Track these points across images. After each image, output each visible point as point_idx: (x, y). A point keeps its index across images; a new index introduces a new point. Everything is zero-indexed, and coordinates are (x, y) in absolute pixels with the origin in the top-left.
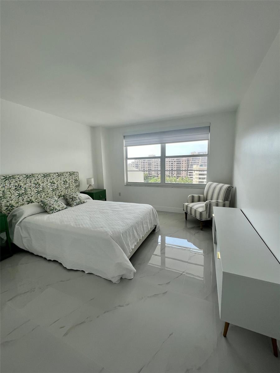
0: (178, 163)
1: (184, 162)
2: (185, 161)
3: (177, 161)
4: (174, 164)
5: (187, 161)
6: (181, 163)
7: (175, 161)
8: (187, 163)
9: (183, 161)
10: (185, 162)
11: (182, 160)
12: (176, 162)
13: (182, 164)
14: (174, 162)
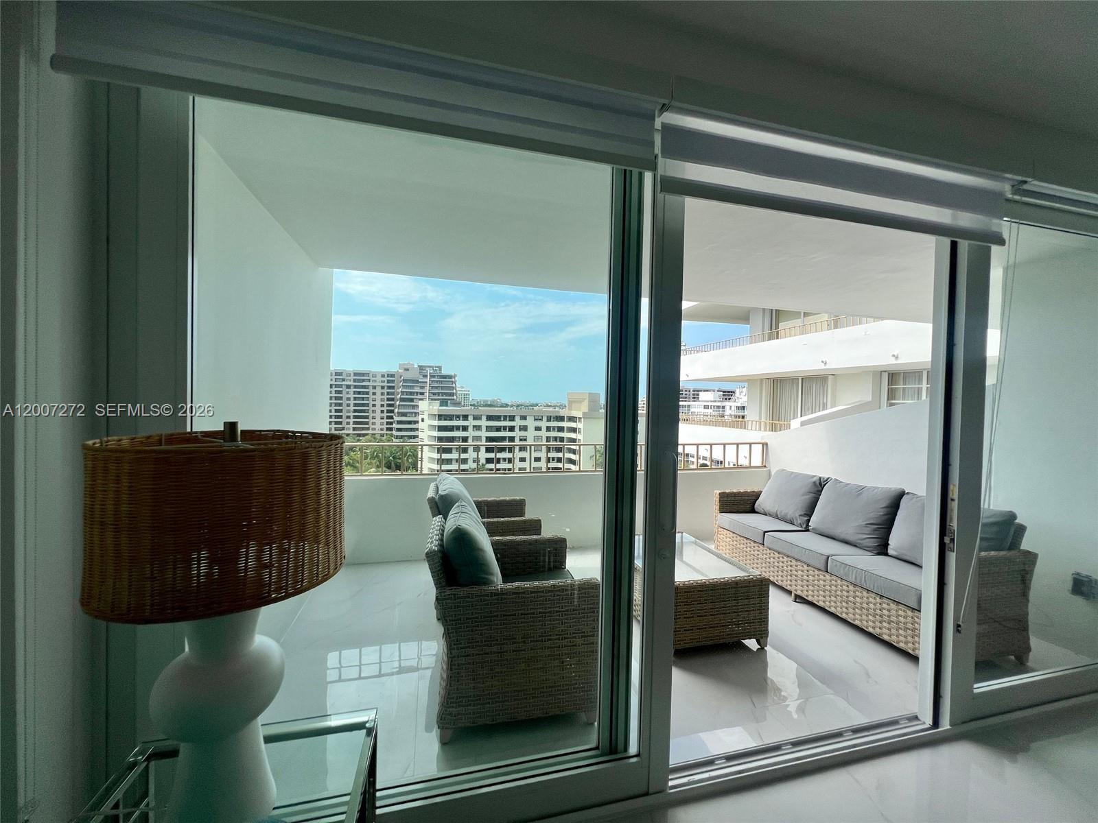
0: (359, 393)
1: (378, 391)
2: (383, 388)
3: (355, 387)
4: (348, 393)
5: (389, 387)
6: (367, 393)
7: (348, 387)
8: (388, 393)
9: (374, 387)
10: (383, 391)
11: (371, 383)
12: (353, 390)
13: (371, 396)
14: (344, 389)
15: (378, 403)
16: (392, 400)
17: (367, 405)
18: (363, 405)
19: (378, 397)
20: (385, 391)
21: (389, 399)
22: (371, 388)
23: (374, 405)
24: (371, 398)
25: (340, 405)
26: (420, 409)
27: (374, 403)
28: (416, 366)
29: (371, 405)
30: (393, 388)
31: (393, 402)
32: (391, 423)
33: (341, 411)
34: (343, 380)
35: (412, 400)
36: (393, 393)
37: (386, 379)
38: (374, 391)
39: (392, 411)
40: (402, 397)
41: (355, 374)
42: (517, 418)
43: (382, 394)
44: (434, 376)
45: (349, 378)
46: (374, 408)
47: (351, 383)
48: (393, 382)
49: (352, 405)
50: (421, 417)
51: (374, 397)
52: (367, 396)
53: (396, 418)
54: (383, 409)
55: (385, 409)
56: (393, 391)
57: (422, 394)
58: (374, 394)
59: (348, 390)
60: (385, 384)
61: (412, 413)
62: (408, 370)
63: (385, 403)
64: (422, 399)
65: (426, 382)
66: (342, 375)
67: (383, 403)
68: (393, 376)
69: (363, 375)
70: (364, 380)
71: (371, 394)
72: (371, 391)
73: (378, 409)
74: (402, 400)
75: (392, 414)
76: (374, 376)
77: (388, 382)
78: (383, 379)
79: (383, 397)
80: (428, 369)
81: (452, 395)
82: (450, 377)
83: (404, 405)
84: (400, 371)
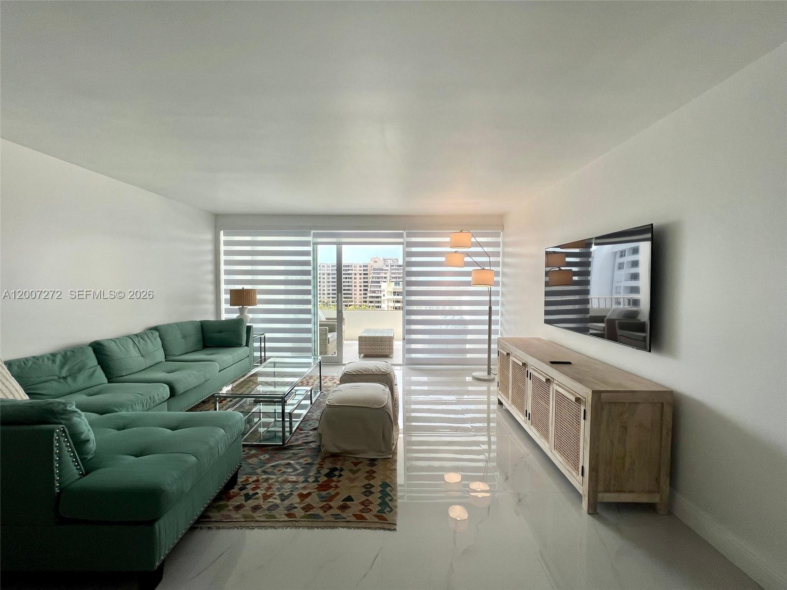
15: (358, 285)
16: (367, 282)
18: (349, 286)
19: (358, 280)
20: (362, 276)
21: (364, 282)
22: (353, 274)
23: (355, 286)
24: (353, 280)
26: (383, 288)
27: (355, 284)
28: (382, 259)
29: (353, 286)
30: (367, 274)
31: (367, 284)
32: (366, 298)
35: (379, 282)
36: (367, 278)
37: (362, 268)
38: (355, 276)
39: (366, 290)
40: (373, 280)
43: (360, 278)
44: (393, 266)
46: (355, 288)
48: (367, 270)
50: (383, 293)
51: (355, 280)
52: (351, 280)
53: (369, 295)
54: (360, 288)
55: (362, 288)
56: (367, 276)
57: (385, 278)
58: (355, 278)
60: (362, 272)
61: (379, 291)
62: (376, 262)
63: (362, 284)
64: (385, 282)
65: (388, 270)
67: (360, 284)
68: (366, 266)
69: (348, 266)
70: (349, 270)
71: (353, 278)
72: (353, 276)
73: (358, 288)
74: (372, 282)
75: (367, 292)
76: (355, 267)
77: (364, 270)
78: (360, 269)
79: (361, 280)
80: (389, 261)
83: (374, 286)
84: (371, 263)
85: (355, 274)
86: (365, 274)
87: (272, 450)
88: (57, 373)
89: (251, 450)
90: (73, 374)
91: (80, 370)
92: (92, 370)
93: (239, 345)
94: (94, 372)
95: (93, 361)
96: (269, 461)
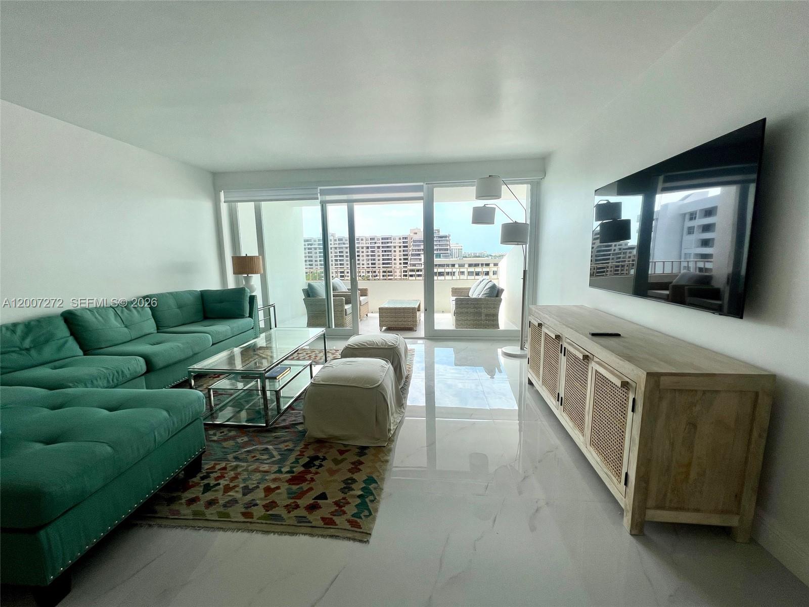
15: (398, 258)
16: (407, 255)
17: (391, 259)
18: (388, 259)
19: (397, 253)
20: (402, 249)
21: (404, 255)
22: (392, 247)
23: (395, 259)
24: (393, 253)
25: (374, 260)
27: (395, 258)
29: (393, 259)
30: (407, 247)
31: (407, 257)
32: (406, 272)
33: (375, 264)
34: (375, 243)
35: (419, 255)
36: (407, 251)
37: (402, 241)
38: (395, 249)
39: (407, 263)
40: (413, 253)
41: (382, 239)
42: (492, 265)
43: (400, 251)
45: (379, 242)
47: (380, 245)
48: (406, 242)
49: (381, 260)
51: (395, 253)
52: (390, 253)
53: (409, 268)
54: (400, 262)
55: (402, 261)
56: (407, 249)
58: (395, 251)
59: (378, 250)
60: (402, 244)
61: (419, 264)
62: (416, 233)
63: (402, 257)
66: (374, 240)
67: (400, 258)
68: (406, 238)
69: (387, 239)
70: (388, 243)
71: (393, 251)
72: (393, 249)
73: (398, 262)
74: (412, 255)
75: (406, 265)
76: (394, 239)
77: (404, 242)
78: (400, 241)
79: (400, 253)
81: (447, 250)
82: (446, 237)
83: (414, 259)
84: (411, 234)
85: (395, 247)
86: (404, 247)
87: (254, 431)
88: (18, 344)
89: (230, 431)
90: (38, 345)
91: (47, 341)
92: (62, 341)
93: (242, 316)
94: (66, 342)
95: (63, 331)
96: (245, 444)
